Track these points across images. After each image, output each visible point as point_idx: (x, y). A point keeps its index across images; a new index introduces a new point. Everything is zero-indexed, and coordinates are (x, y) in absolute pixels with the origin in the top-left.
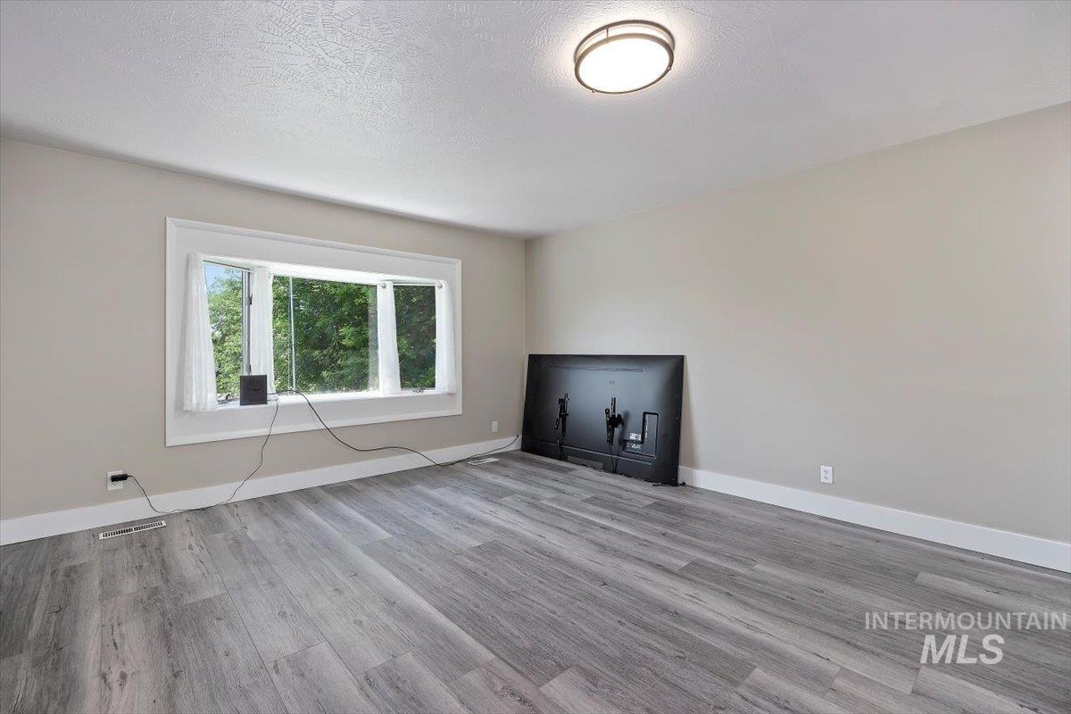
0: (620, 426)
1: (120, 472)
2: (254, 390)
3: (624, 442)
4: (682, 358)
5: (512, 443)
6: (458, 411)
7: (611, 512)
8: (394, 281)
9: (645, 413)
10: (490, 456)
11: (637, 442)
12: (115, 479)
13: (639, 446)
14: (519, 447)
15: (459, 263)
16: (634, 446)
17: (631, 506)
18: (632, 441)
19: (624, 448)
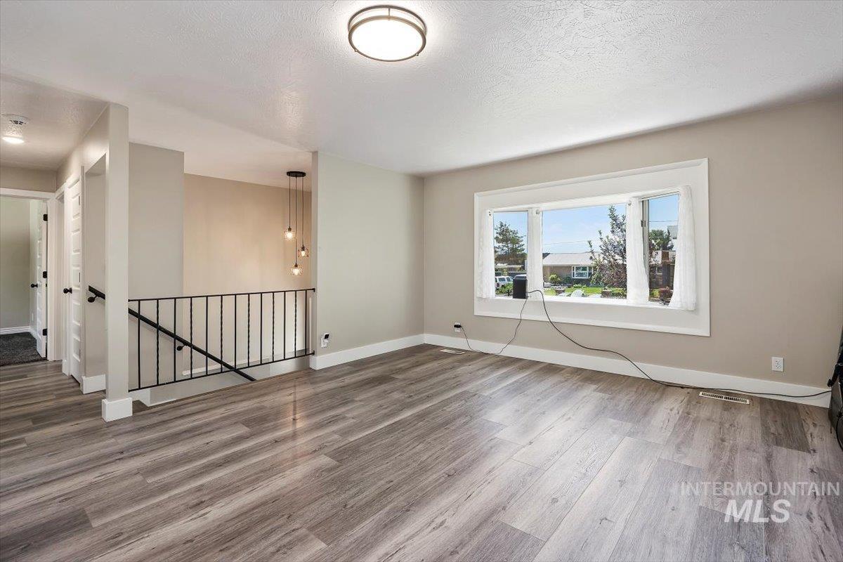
1: (459, 324)
5: (811, 394)
6: (704, 332)
12: (457, 326)
15: (705, 163)
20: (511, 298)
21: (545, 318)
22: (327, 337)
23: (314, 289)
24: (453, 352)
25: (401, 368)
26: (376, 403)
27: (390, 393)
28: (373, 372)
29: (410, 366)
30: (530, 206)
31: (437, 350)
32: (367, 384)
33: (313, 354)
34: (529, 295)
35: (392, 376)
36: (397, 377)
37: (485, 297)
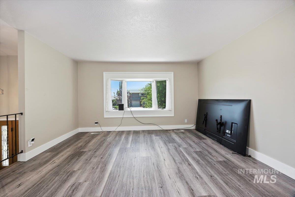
0: (223, 126)
1: (97, 122)
2: (121, 107)
3: (224, 133)
4: (250, 101)
5: (192, 127)
6: (173, 115)
7: (199, 159)
8: (156, 80)
9: (232, 123)
10: (183, 130)
11: (229, 134)
12: (96, 123)
13: (230, 136)
14: (195, 128)
15: (173, 73)
16: (228, 135)
17: (211, 159)
18: (227, 133)
19: (224, 135)
20: (118, 110)
21: (132, 116)
22: (33, 140)
23: (22, 114)
24: (96, 133)
25: (81, 146)
26: (89, 168)
27: (90, 160)
28: (67, 152)
29: (85, 144)
30: (123, 79)
31: (88, 134)
32: (72, 159)
33: (22, 152)
34: (124, 109)
35: (81, 151)
36: (85, 150)
37: (109, 111)
